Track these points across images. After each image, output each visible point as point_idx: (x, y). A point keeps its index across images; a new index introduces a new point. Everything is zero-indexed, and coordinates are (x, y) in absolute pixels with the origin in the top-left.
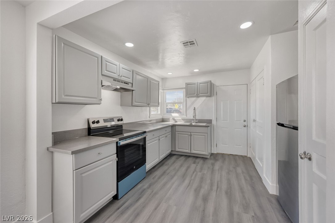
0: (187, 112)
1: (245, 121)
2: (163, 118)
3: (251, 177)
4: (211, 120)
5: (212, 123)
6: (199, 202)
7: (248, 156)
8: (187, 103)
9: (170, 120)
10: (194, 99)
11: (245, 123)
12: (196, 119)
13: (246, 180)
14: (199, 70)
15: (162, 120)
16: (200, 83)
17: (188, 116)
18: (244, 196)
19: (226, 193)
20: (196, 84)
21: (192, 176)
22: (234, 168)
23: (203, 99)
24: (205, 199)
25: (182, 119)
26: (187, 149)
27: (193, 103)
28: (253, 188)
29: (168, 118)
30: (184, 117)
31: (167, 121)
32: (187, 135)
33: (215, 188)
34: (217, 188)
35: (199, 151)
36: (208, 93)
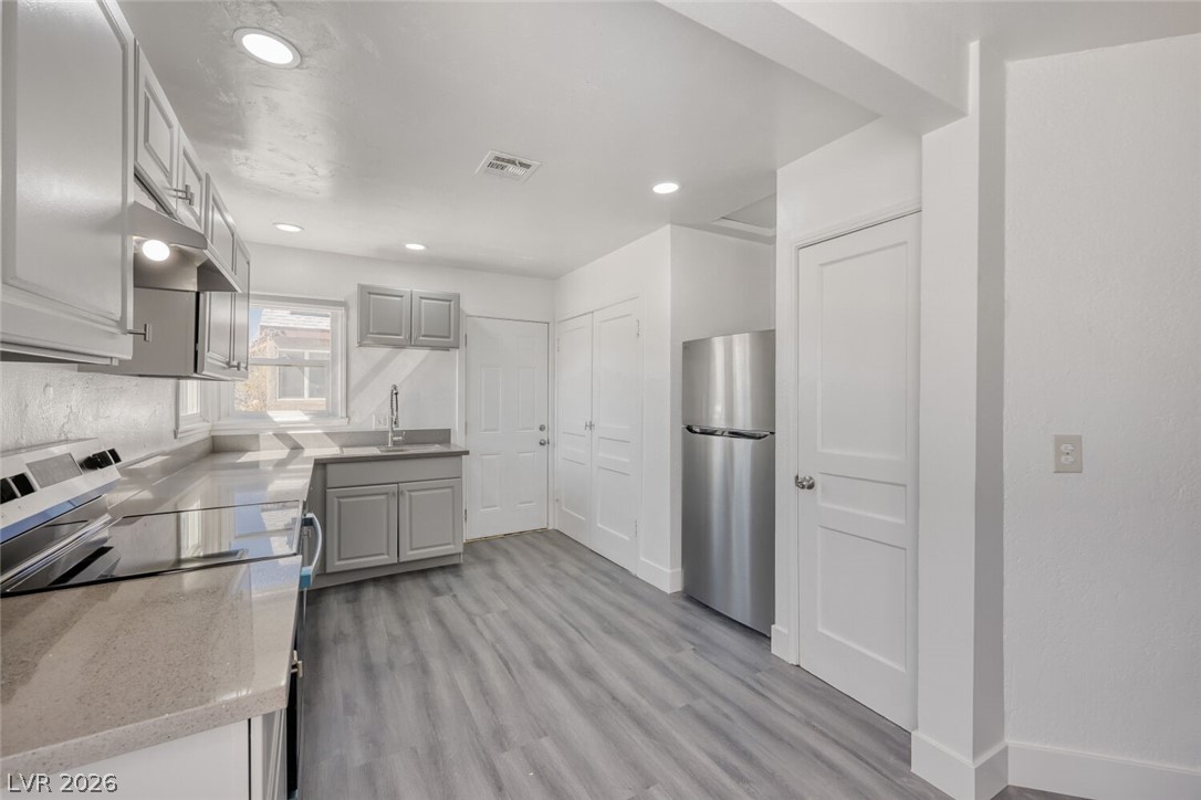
0: (352, 406)
1: (542, 428)
2: (215, 434)
3: (606, 574)
4: (449, 430)
5: (452, 441)
6: (584, 688)
7: (550, 528)
8: (353, 366)
9: (263, 443)
10: (382, 352)
11: (543, 436)
12: (393, 431)
13: (605, 584)
14: (427, 246)
15: (207, 446)
16: (421, 298)
17: (356, 419)
18: (641, 621)
19: (608, 632)
20: (407, 299)
21: (481, 634)
22: (553, 566)
23: (420, 354)
24: (587, 673)
25: (327, 434)
26: (384, 551)
27: (378, 368)
28: (634, 595)
29: (247, 433)
30: (339, 424)
31: (243, 451)
32: (383, 497)
33: (572, 634)
34: (577, 630)
35: (435, 546)
36: (448, 337)
